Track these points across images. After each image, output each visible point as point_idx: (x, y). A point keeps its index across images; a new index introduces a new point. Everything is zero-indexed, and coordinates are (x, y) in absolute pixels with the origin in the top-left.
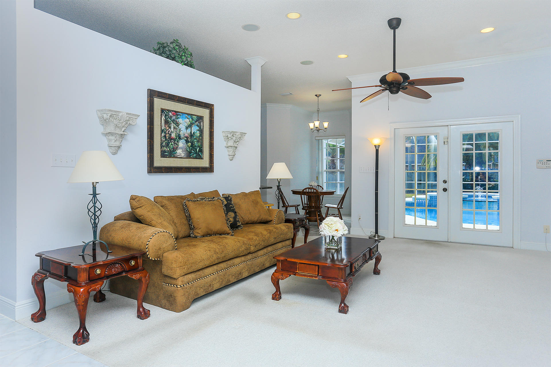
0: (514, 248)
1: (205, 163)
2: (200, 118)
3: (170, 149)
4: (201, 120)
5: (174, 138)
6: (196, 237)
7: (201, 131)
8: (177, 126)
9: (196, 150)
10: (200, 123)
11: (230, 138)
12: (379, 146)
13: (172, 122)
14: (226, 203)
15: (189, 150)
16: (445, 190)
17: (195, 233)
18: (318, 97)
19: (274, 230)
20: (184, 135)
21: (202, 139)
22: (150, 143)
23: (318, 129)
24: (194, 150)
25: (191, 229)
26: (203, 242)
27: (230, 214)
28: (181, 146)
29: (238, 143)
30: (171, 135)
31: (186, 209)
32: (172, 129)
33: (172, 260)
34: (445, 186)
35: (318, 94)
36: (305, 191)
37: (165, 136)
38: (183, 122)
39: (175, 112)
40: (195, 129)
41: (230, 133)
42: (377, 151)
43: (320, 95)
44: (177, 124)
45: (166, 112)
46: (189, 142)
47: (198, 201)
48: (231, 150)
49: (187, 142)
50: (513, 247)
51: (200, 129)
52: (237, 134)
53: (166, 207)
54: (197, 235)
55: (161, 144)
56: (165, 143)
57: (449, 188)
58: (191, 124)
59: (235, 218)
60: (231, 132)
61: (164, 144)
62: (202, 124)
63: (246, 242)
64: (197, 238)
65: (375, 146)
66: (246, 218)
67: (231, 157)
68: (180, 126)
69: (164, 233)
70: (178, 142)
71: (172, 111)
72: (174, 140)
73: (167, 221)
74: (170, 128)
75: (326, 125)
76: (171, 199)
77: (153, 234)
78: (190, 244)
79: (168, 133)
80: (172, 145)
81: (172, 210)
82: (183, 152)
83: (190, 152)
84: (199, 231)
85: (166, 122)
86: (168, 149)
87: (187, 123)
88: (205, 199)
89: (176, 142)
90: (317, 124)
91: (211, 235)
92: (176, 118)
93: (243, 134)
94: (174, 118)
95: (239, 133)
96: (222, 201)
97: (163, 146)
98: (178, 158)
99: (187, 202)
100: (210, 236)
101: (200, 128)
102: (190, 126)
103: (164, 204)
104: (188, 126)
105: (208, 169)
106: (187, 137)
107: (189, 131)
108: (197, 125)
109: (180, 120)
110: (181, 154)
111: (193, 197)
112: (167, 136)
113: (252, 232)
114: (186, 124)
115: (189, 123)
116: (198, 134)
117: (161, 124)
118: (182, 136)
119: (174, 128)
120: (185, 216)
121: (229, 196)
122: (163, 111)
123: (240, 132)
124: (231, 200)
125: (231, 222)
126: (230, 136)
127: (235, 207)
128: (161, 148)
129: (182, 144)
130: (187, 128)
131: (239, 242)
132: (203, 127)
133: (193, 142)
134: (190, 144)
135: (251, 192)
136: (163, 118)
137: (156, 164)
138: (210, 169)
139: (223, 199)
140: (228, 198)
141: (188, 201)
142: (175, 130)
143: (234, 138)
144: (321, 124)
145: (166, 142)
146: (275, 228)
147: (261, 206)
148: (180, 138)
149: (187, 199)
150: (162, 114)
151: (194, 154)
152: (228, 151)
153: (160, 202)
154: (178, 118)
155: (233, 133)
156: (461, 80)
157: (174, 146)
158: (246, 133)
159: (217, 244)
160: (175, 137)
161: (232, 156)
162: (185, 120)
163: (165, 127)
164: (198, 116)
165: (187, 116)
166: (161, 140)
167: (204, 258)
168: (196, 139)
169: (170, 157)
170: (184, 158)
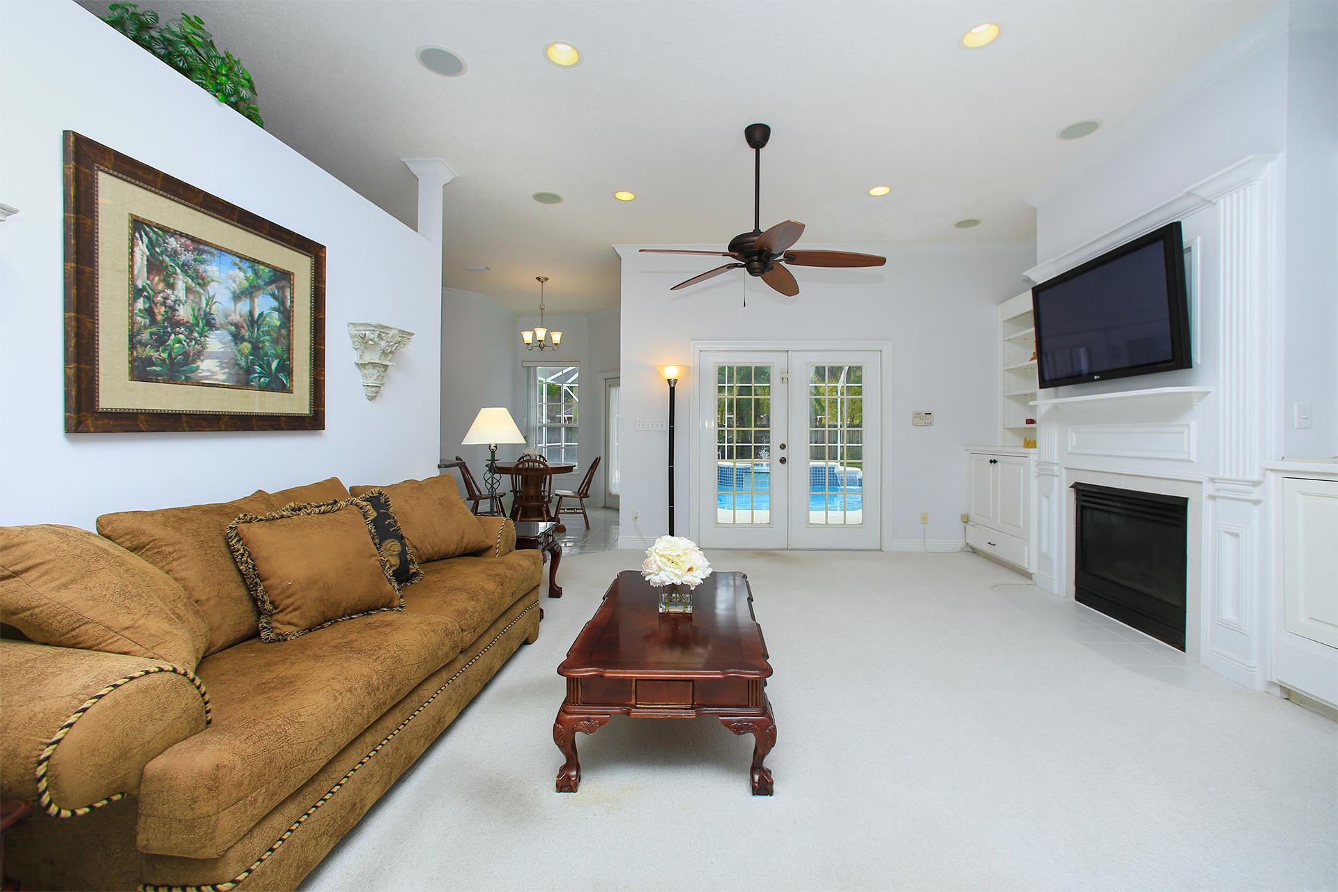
0: (883, 551)
1: (297, 402)
2: (282, 277)
3: (170, 355)
4: (283, 283)
5: (188, 322)
6: (281, 638)
7: (287, 315)
8: (199, 284)
9: (269, 365)
10: (282, 289)
11: (371, 342)
12: (676, 381)
13: (179, 271)
14: (375, 514)
15: (243, 363)
16: (783, 461)
17: (278, 625)
18: (542, 282)
19: (509, 573)
20: (227, 316)
21: (289, 336)
22: (78, 328)
23: (541, 345)
24: (260, 366)
25: (259, 612)
26: (317, 657)
27: (389, 545)
28: (216, 350)
29: (390, 356)
30: (173, 309)
31: (242, 551)
32: (180, 292)
33: (195, 788)
34: (783, 453)
35: (543, 275)
36: (521, 466)
37: (150, 312)
38: (223, 275)
39: (193, 239)
40: (264, 304)
41: (373, 329)
42: (672, 390)
43: (547, 279)
44: (202, 281)
45: (154, 232)
46: (243, 340)
47: (282, 517)
48: (374, 373)
49: (237, 338)
50: (881, 550)
51: (282, 308)
52: (391, 333)
53: (152, 548)
54: (286, 629)
55: (132, 337)
56: (152, 334)
57: (790, 457)
58: (250, 286)
59: (403, 554)
60: (375, 327)
61: (145, 336)
62: (288, 294)
63: (451, 628)
64: (286, 640)
65: (669, 381)
66: (426, 548)
67: (372, 391)
68: (212, 288)
69: (146, 678)
70: (201, 335)
71: (181, 235)
72: (187, 327)
73: (162, 610)
74: (172, 286)
75: (556, 337)
76: (178, 517)
77: (83, 701)
78: (268, 676)
79: (165, 302)
80: (180, 342)
81: (183, 560)
82: (223, 368)
83: (249, 371)
84: (292, 617)
85: (154, 266)
86: (165, 355)
87: (238, 283)
88: (306, 508)
89: (196, 335)
90: (541, 333)
91: (337, 622)
92: (195, 260)
93: (406, 335)
94: (186, 257)
95: (396, 332)
96: (361, 508)
97: (140, 342)
98: (204, 385)
99: (243, 527)
100: (332, 624)
101: (282, 303)
102: (248, 292)
103: (144, 539)
104: (242, 293)
105: (307, 420)
106: (236, 325)
107: (244, 306)
108: (273, 295)
109: (212, 269)
110: (213, 373)
111: (263, 507)
112: (156, 311)
113: (459, 589)
114: (234, 285)
115: (246, 284)
116: (275, 319)
117: (131, 267)
118: (219, 319)
119: (188, 290)
120: (235, 573)
121: (380, 493)
122: (138, 224)
123: (400, 329)
124: (386, 505)
125: (394, 568)
126: (372, 336)
127: (399, 524)
128: (132, 347)
129: (216, 342)
130: (237, 297)
131: (433, 631)
132: (292, 302)
133: (258, 340)
134: (246, 346)
135: (432, 480)
136: (142, 250)
137: (107, 400)
138: (313, 421)
139: (364, 503)
140: (378, 500)
141: (246, 524)
142: (191, 297)
143: (383, 344)
144: (548, 336)
145: (154, 330)
146: (511, 569)
147: (461, 513)
148: (210, 324)
149: (241, 516)
150: (137, 235)
151: (262, 377)
152: (365, 376)
153: (127, 534)
154: (203, 262)
155: (382, 330)
156: (880, 261)
157: (189, 346)
158: (412, 332)
159: (370, 656)
160: (192, 320)
161: (373, 389)
162: (231, 272)
163: (149, 282)
164: (275, 269)
165: (237, 260)
166: (132, 323)
167: (334, 727)
168: (268, 333)
169: (172, 379)
170: (228, 387)
